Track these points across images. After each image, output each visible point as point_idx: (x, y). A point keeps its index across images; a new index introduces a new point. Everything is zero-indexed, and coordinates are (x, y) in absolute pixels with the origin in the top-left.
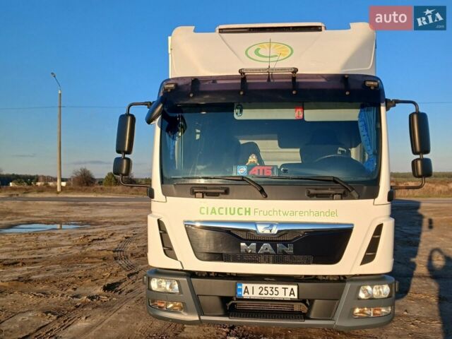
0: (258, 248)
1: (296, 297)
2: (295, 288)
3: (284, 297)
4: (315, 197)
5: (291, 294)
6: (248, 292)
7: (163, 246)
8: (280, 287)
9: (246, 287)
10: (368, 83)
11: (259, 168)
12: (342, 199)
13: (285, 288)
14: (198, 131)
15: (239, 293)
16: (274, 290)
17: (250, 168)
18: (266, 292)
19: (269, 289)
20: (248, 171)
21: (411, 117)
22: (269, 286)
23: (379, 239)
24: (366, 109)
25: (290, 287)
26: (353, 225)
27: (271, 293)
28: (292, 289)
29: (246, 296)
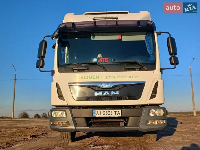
0: (103, 93)
1: (121, 115)
2: (120, 111)
3: (115, 115)
4: (128, 70)
5: (118, 114)
6: (98, 114)
7: (58, 95)
8: (113, 111)
9: (97, 112)
10: (148, 23)
11: (102, 59)
12: (139, 70)
13: (115, 111)
14: (75, 57)
15: (94, 115)
16: (110, 112)
17: (98, 59)
18: (107, 114)
19: (108, 112)
20: (98, 60)
21: (168, 40)
22: (108, 110)
23: (157, 88)
24: (148, 34)
25: (118, 111)
26: (145, 82)
27: (109, 114)
28: (119, 112)
29: (97, 116)
